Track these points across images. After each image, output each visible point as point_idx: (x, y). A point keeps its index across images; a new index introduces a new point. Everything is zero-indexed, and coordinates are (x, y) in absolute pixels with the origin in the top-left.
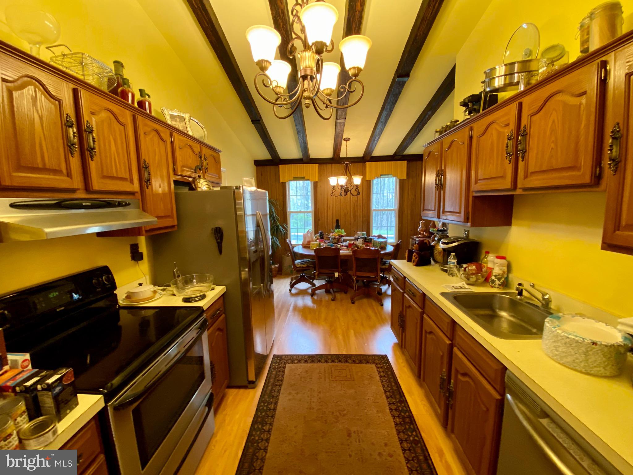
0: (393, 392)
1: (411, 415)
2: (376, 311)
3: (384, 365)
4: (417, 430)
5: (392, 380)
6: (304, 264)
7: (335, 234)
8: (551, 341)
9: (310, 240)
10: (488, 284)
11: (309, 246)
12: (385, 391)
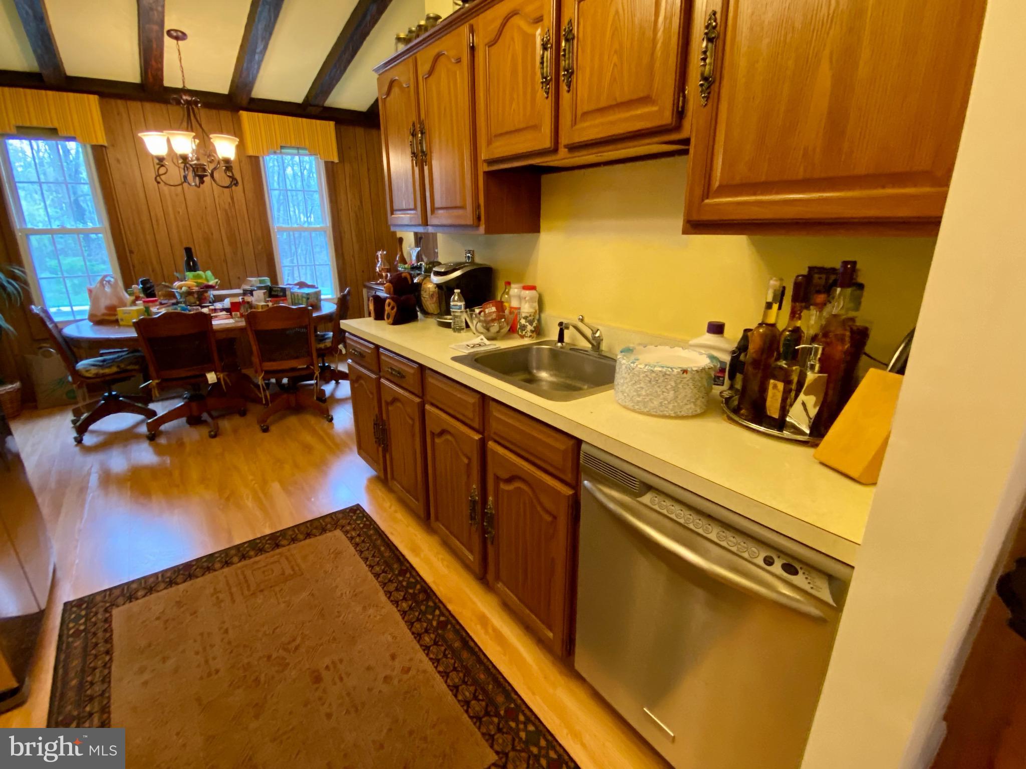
0: (386, 563)
1: (424, 585)
2: (321, 433)
3: (359, 522)
4: (441, 606)
5: (379, 542)
6: (110, 367)
7: (189, 282)
8: (630, 384)
9: (115, 302)
10: (516, 335)
11: (113, 318)
12: (371, 567)
